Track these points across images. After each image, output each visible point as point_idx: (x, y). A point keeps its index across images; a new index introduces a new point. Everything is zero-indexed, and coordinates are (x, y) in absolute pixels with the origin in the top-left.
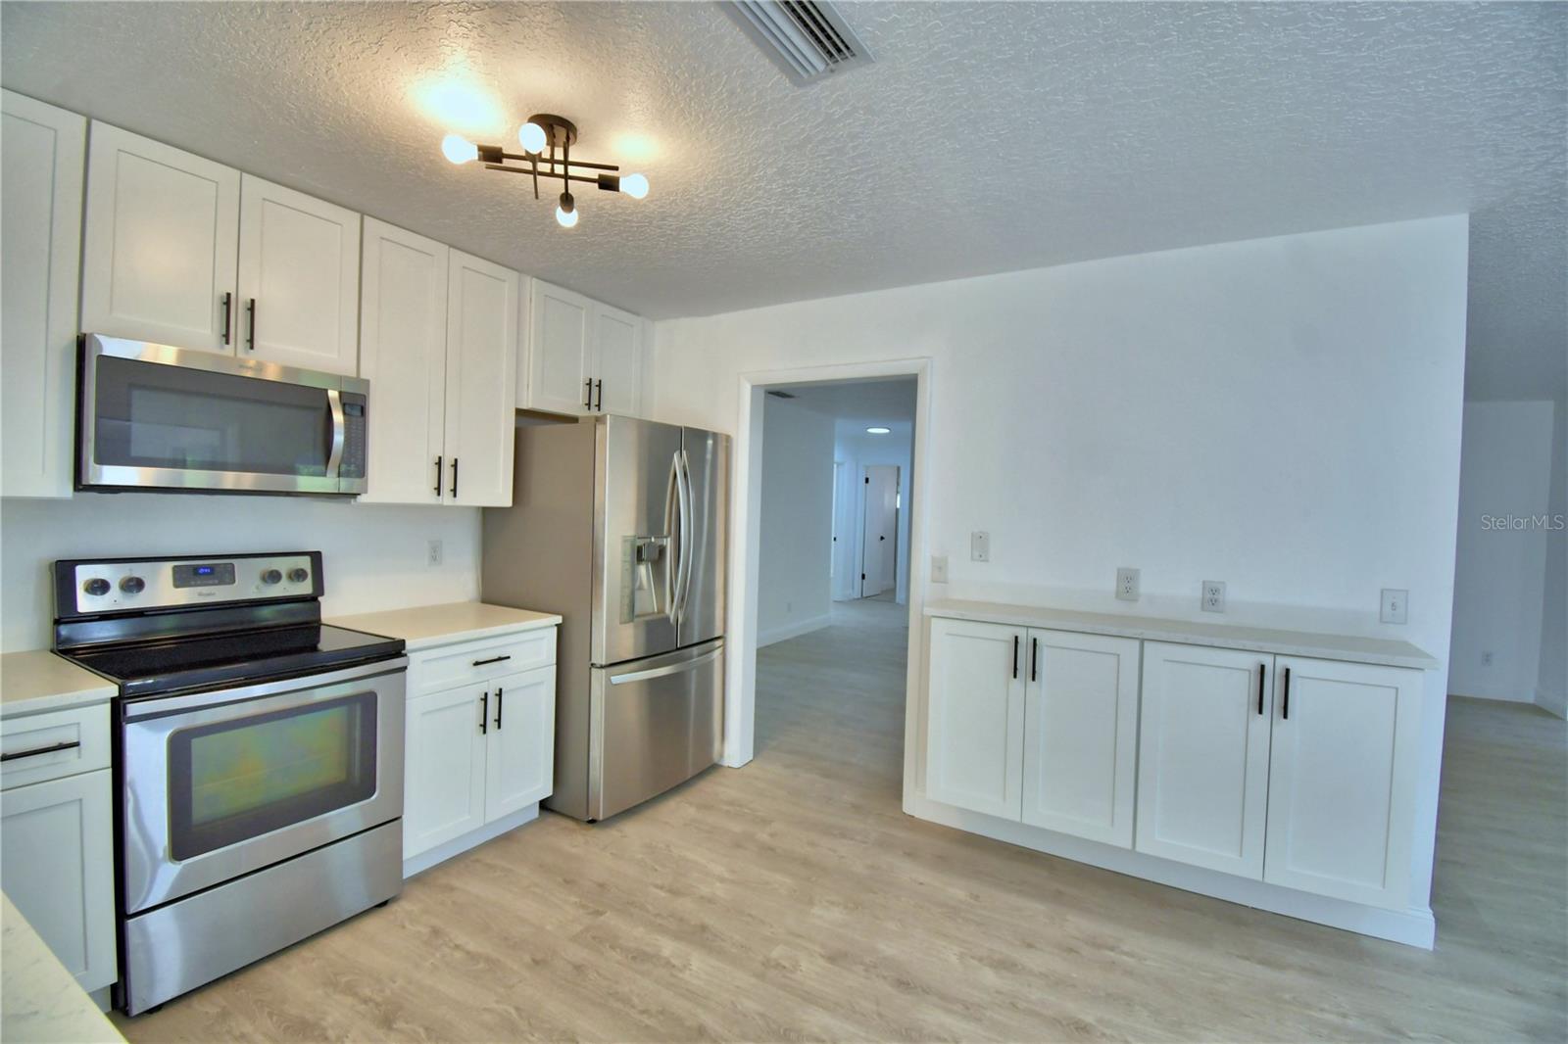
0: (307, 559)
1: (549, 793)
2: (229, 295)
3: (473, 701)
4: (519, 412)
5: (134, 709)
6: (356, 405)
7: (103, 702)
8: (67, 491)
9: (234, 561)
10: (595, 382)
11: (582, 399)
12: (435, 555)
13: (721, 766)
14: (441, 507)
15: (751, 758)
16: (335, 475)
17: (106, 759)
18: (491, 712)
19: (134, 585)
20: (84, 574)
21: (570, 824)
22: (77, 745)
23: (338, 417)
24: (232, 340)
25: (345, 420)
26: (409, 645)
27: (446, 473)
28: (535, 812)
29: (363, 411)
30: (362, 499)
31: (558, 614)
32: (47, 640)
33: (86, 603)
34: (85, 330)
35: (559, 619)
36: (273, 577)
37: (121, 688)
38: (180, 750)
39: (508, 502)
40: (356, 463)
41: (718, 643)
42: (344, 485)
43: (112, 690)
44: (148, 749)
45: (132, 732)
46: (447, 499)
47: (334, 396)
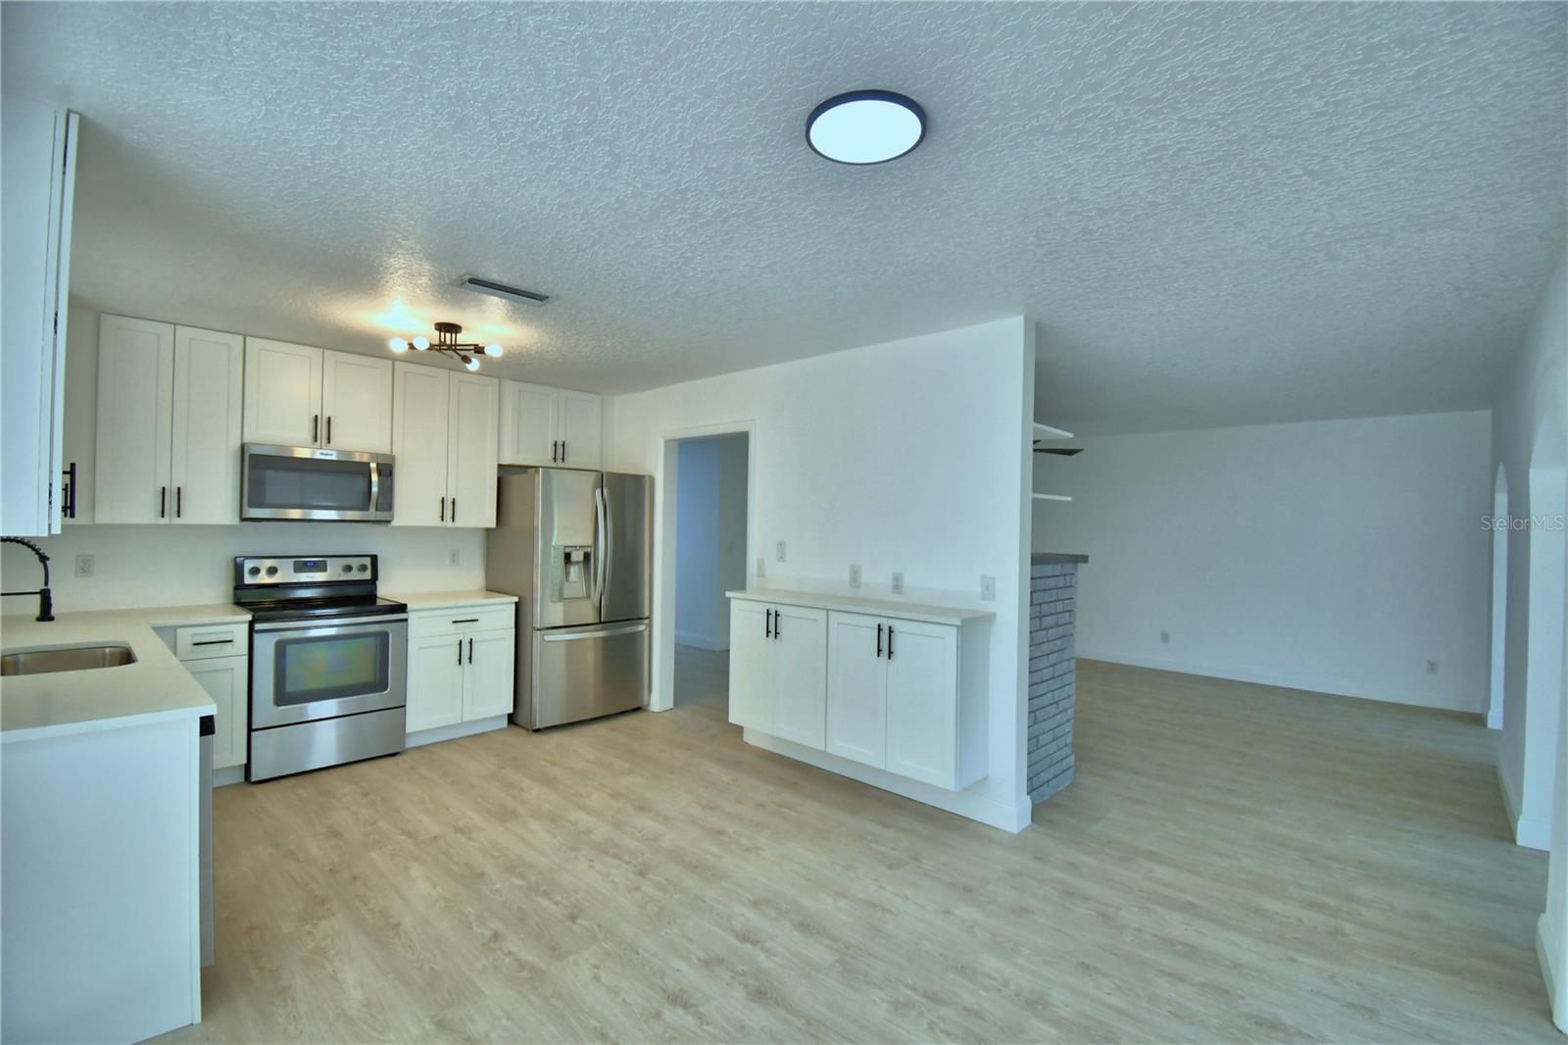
0: (369, 559)
1: (511, 711)
2: (316, 416)
3: (451, 645)
4: (499, 466)
5: (258, 626)
6: (387, 471)
7: (244, 622)
8: (236, 521)
9: (326, 559)
10: (560, 443)
11: (550, 455)
12: (454, 559)
13: (648, 711)
14: (446, 528)
15: (672, 707)
16: (374, 510)
17: (246, 651)
18: (465, 653)
19: (272, 571)
20: (249, 565)
21: (523, 731)
22: (231, 641)
23: (375, 477)
24: (319, 440)
25: (379, 479)
26: (409, 607)
27: (448, 507)
28: (504, 723)
29: (391, 474)
30: (395, 523)
31: (516, 595)
32: (231, 598)
33: (248, 580)
34: (245, 441)
35: (516, 599)
36: (348, 568)
37: (253, 616)
38: (281, 648)
39: (493, 525)
40: (387, 502)
41: (646, 621)
42: (381, 516)
43: (249, 617)
44: (266, 645)
45: (256, 637)
46: (448, 523)
47: (373, 465)
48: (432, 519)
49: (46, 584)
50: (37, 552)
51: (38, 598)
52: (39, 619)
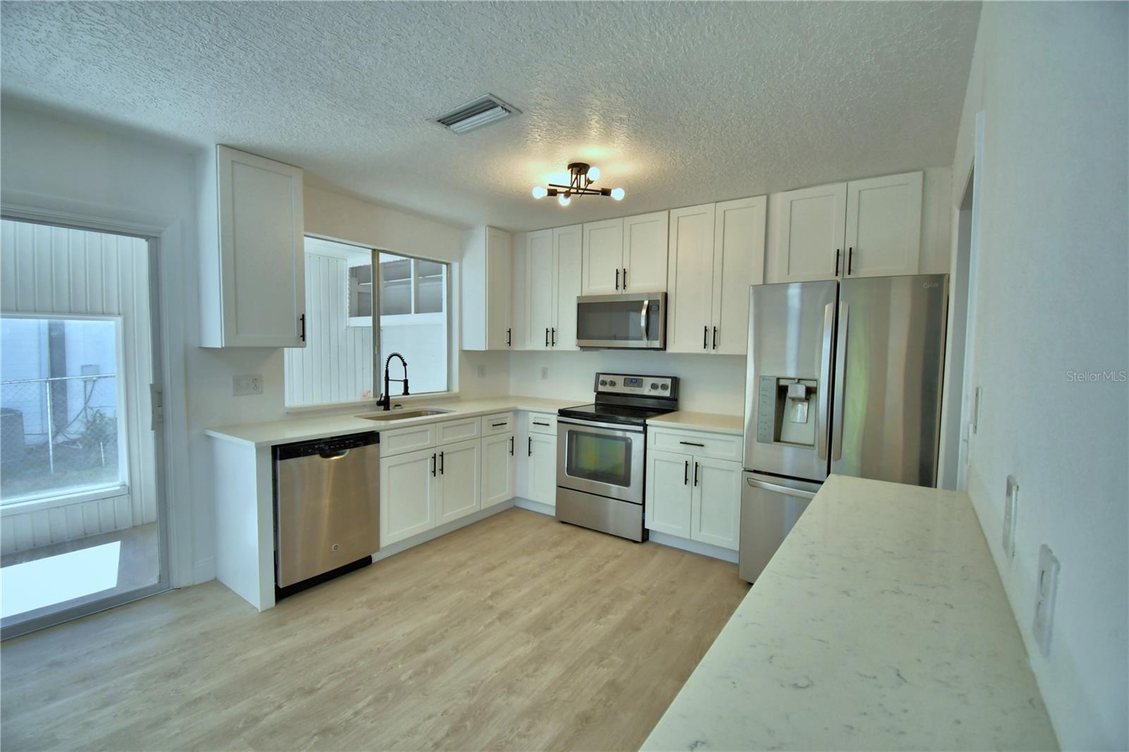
0: (669, 380)
2: (618, 270)
6: (656, 306)
7: (555, 414)
9: (639, 378)
10: (844, 252)
16: (645, 340)
17: (556, 433)
18: (692, 475)
19: (612, 384)
20: (601, 378)
22: (549, 425)
23: (644, 313)
24: (619, 288)
26: (647, 421)
27: (710, 335)
29: (658, 308)
30: (670, 351)
33: (600, 388)
36: (655, 386)
42: (649, 344)
46: (711, 350)
47: (646, 303)
48: (697, 347)
49: (406, 377)
50: (403, 360)
51: (403, 383)
52: (404, 394)
